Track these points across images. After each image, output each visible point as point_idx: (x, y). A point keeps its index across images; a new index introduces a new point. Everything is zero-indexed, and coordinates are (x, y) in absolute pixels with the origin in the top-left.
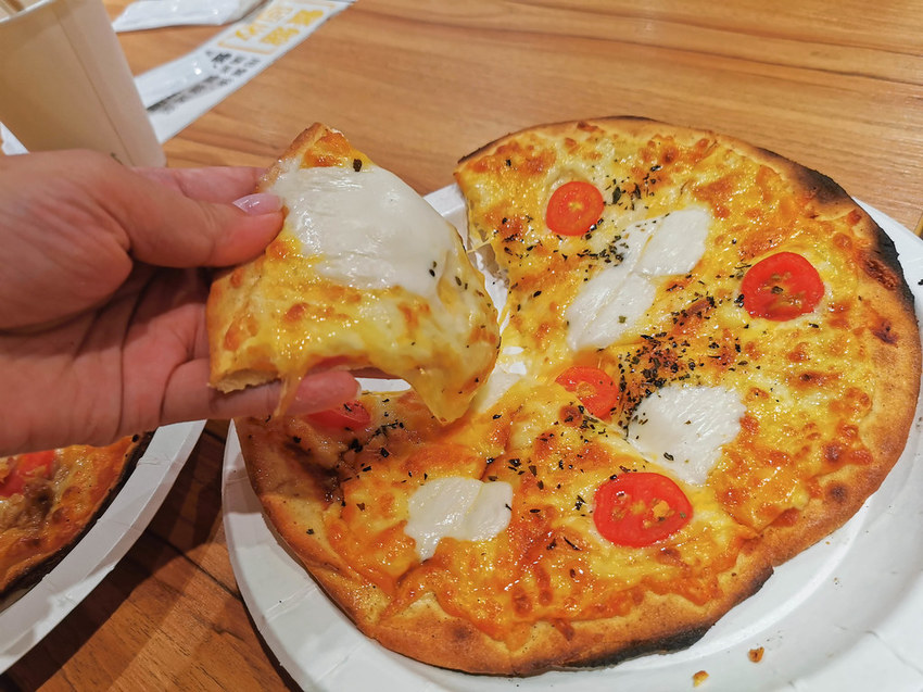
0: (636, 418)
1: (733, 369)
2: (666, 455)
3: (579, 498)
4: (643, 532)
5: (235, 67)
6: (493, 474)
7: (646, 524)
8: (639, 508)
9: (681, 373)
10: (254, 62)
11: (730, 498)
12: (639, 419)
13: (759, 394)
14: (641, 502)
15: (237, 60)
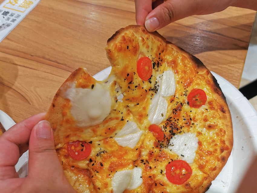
0: (171, 144)
1: (191, 127)
2: (182, 155)
3: (161, 170)
4: (180, 179)
5: (12, 18)
6: (136, 165)
7: (181, 177)
8: (178, 172)
9: (179, 131)
10: (18, 16)
11: (201, 167)
12: (171, 145)
13: (199, 133)
14: (178, 170)
15: (12, 15)
